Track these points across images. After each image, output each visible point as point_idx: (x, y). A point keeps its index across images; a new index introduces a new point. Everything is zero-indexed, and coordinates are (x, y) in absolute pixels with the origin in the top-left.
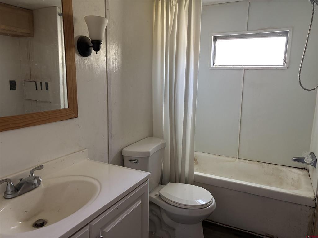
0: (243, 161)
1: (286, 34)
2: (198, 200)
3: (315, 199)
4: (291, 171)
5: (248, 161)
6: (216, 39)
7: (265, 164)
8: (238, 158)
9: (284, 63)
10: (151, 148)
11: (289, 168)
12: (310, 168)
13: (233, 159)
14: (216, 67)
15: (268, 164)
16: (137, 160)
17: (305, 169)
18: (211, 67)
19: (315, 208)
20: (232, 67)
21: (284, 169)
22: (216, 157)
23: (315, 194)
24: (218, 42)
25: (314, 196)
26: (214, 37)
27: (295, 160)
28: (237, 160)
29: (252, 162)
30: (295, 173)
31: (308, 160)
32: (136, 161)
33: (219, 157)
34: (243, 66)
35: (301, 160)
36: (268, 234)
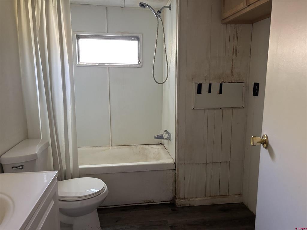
0: (116, 147)
1: (138, 39)
2: (91, 190)
3: (175, 163)
4: (152, 148)
5: (119, 147)
6: (78, 37)
7: (134, 146)
8: (112, 146)
9: (138, 62)
10: (36, 149)
11: (151, 146)
12: (165, 142)
13: (107, 148)
14: (82, 64)
15: (135, 146)
16: (22, 165)
17: (161, 144)
18: (78, 64)
19: (175, 169)
20: (97, 64)
21: (147, 147)
22: (91, 149)
23: (174, 160)
24: (81, 40)
25: (173, 161)
26: (77, 35)
27: (156, 138)
28: (111, 147)
29: (123, 147)
30: (155, 148)
31: (166, 136)
32: (21, 167)
33: (94, 149)
34: (107, 64)
35: (161, 137)
36: (146, 201)
